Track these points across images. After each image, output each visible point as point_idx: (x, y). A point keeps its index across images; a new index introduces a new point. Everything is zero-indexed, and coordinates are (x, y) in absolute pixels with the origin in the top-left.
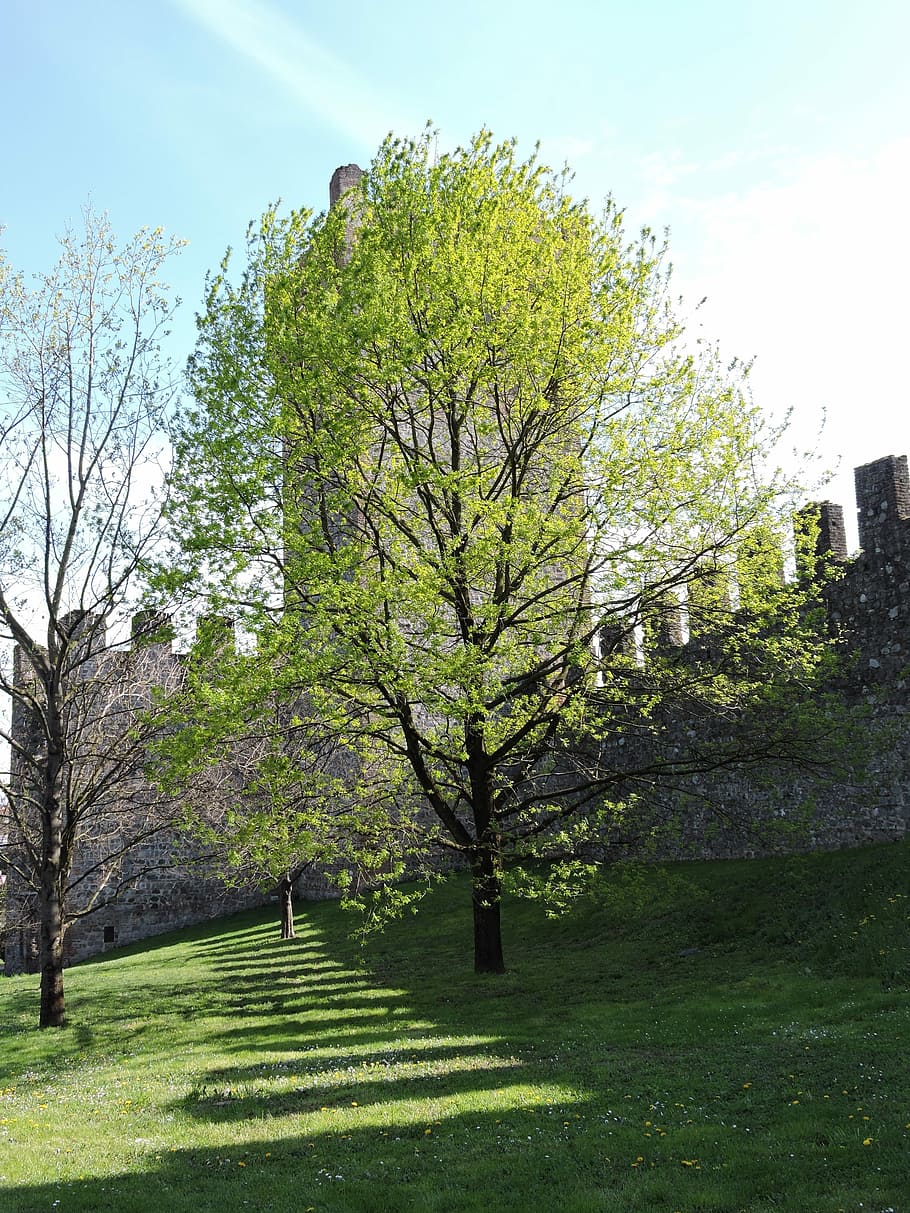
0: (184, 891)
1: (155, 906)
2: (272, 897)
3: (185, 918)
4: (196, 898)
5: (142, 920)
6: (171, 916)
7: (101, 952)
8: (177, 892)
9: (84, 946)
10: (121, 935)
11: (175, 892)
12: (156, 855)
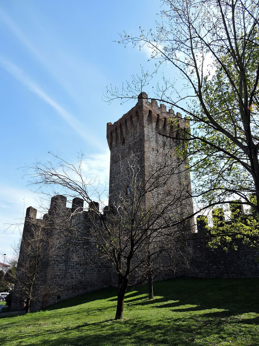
0: (81, 283)
1: (73, 288)
2: (104, 286)
3: (81, 292)
4: (84, 286)
5: (69, 292)
6: (77, 291)
7: (55, 303)
8: (79, 283)
9: (51, 300)
10: (62, 297)
11: (78, 283)
12: (74, 271)
